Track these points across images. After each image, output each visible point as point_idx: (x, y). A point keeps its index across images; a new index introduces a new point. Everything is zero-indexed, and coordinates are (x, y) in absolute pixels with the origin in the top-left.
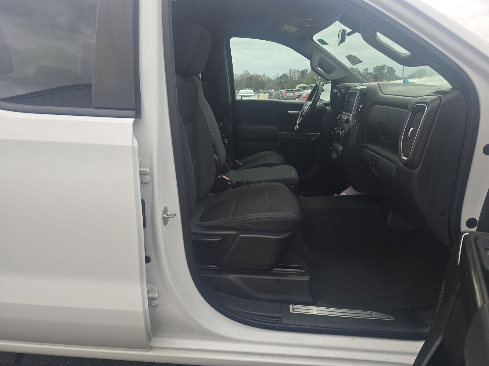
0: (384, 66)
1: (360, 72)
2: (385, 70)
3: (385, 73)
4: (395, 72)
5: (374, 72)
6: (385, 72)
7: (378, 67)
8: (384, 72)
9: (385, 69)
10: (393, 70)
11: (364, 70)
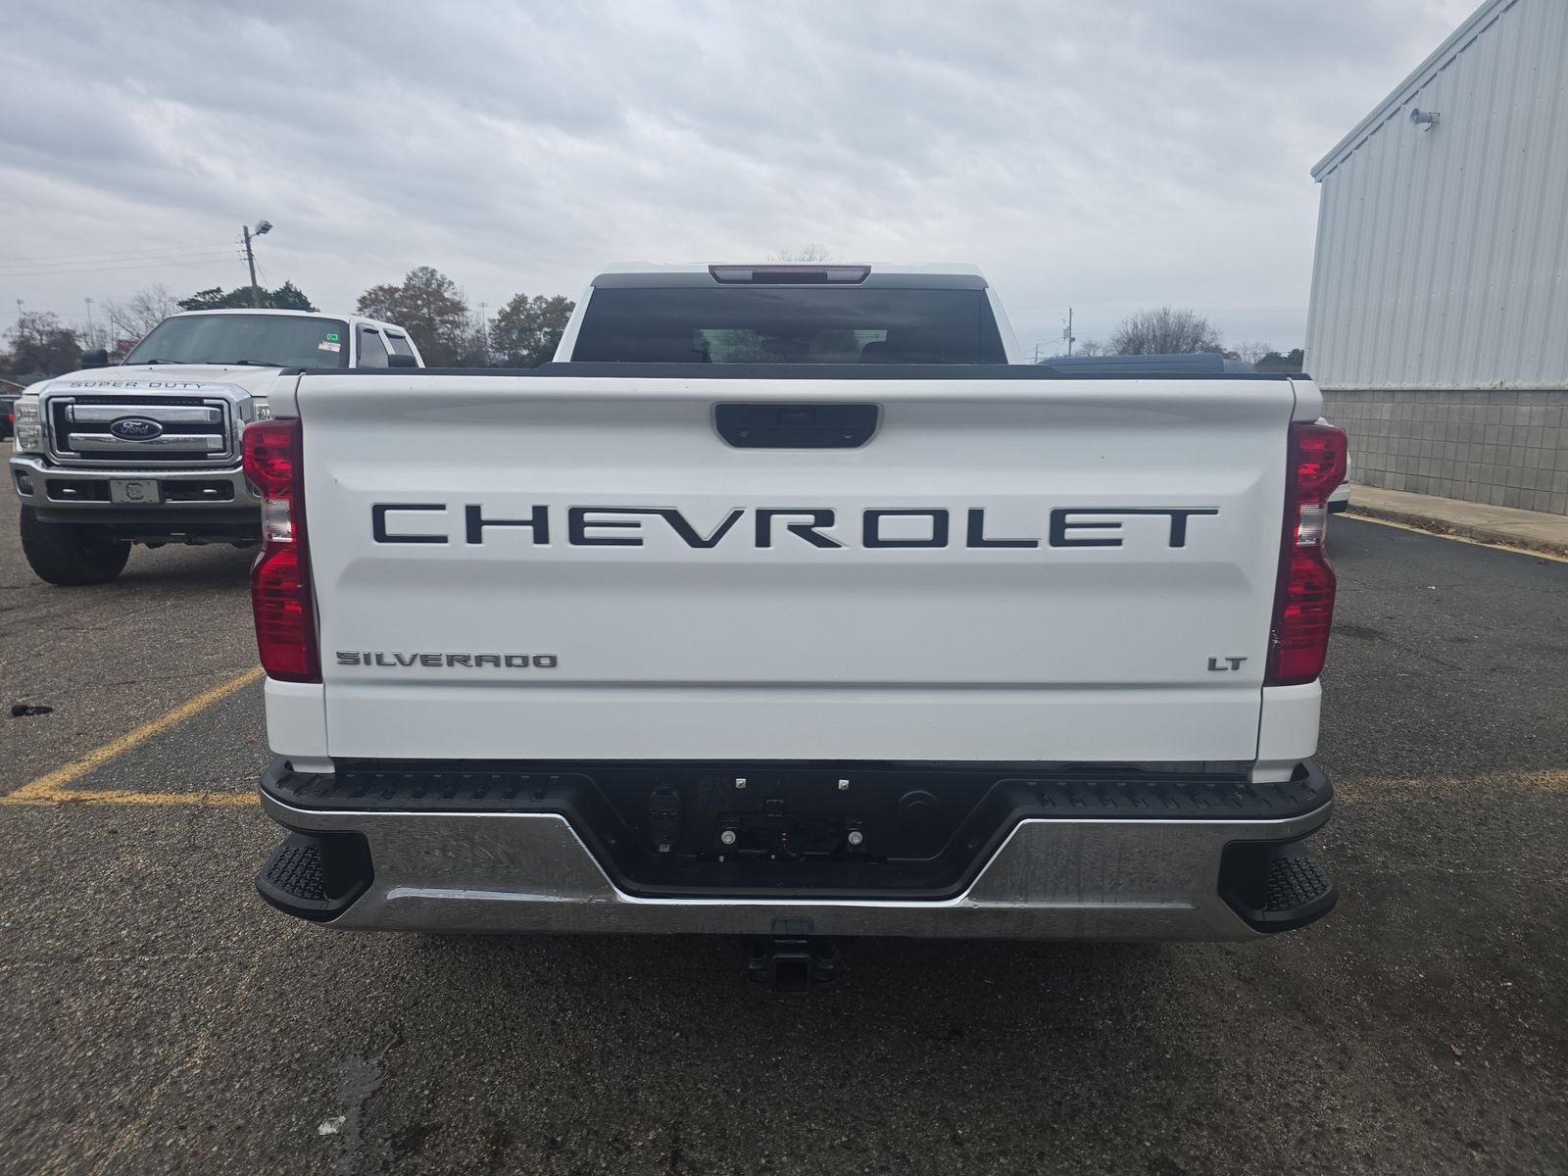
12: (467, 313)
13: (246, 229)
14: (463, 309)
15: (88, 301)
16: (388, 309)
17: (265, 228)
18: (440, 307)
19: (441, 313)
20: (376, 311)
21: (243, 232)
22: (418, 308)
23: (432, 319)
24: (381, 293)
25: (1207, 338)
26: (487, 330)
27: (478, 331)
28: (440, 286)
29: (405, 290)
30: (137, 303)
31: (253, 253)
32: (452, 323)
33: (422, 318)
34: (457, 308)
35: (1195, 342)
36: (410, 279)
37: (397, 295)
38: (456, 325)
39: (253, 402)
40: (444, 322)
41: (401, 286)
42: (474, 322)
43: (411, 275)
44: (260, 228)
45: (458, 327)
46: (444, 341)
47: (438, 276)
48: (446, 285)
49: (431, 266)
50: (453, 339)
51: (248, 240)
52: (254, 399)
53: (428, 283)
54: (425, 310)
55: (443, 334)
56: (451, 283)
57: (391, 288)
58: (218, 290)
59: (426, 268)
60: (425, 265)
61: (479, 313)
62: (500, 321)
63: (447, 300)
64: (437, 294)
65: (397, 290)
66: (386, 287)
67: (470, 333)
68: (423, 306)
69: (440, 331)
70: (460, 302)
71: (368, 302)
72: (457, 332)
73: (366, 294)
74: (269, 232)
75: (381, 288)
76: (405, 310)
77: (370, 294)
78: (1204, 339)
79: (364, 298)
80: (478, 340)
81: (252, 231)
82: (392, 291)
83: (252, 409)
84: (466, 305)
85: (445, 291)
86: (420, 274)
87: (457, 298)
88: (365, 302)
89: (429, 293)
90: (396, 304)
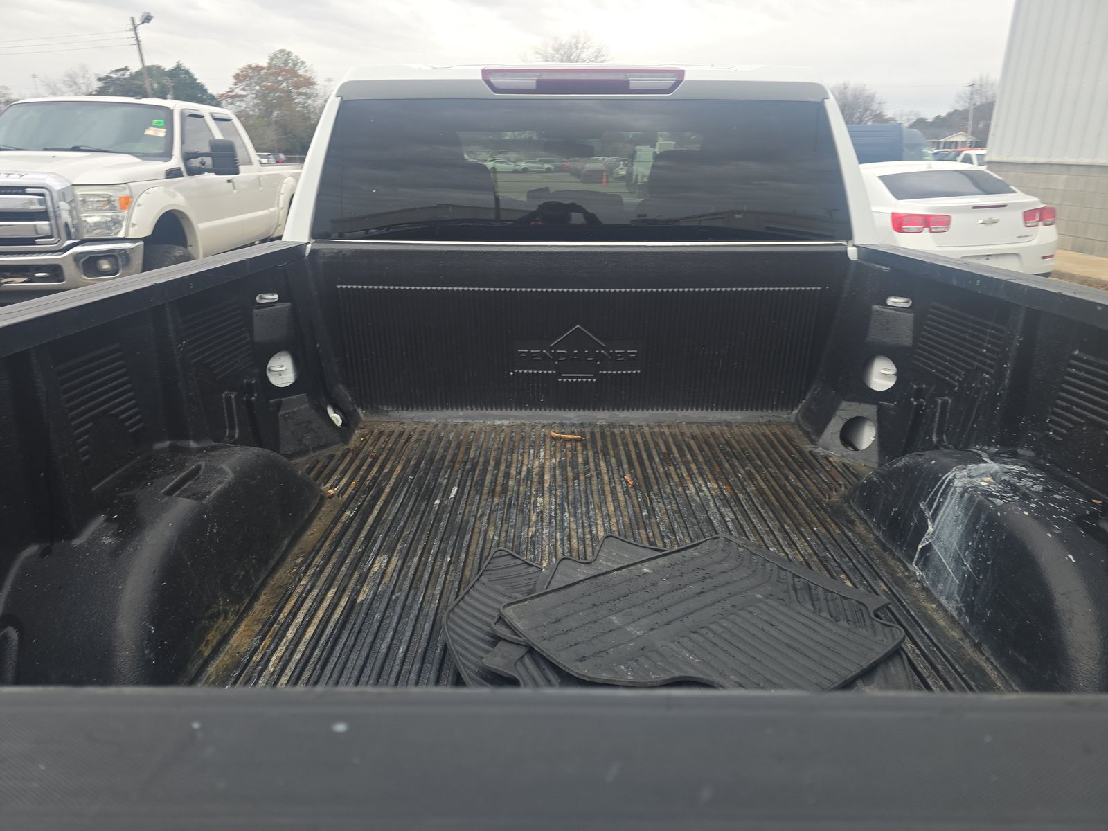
12: (316, 87)
13: (133, 19)
14: (313, 84)
15: (34, 76)
16: (257, 84)
17: (147, 19)
18: (295, 82)
19: (297, 86)
20: (248, 85)
21: (130, 22)
22: (279, 83)
23: (290, 92)
24: (251, 71)
25: (875, 107)
28: (295, 65)
29: (269, 68)
30: (67, 79)
31: (140, 39)
32: (305, 94)
33: (282, 91)
34: (309, 82)
35: (866, 110)
36: (272, 59)
37: (263, 72)
38: (308, 96)
39: (73, 191)
40: (300, 94)
41: (265, 65)
42: (321, 94)
43: (272, 56)
44: (143, 19)
45: (309, 98)
46: (301, 109)
47: (293, 57)
48: (299, 64)
49: (288, 49)
50: (307, 107)
51: (135, 28)
52: (76, 188)
53: (286, 63)
54: (284, 85)
55: (299, 103)
56: (303, 63)
57: (257, 67)
58: (126, 69)
59: (284, 51)
60: (283, 48)
61: (325, 86)
63: (300, 76)
64: (293, 72)
65: (262, 68)
66: (254, 66)
67: (319, 103)
68: (283, 81)
69: (297, 101)
70: (310, 78)
71: (241, 78)
72: (310, 102)
73: (239, 72)
74: (152, 21)
75: (250, 67)
76: (269, 84)
77: (242, 71)
78: (872, 108)
79: (238, 74)
81: (138, 21)
82: (259, 69)
83: (74, 195)
84: (315, 80)
85: (299, 69)
86: (279, 56)
87: (308, 75)
88: (239, 78)
89: (287, 71)
90: (262, 79)
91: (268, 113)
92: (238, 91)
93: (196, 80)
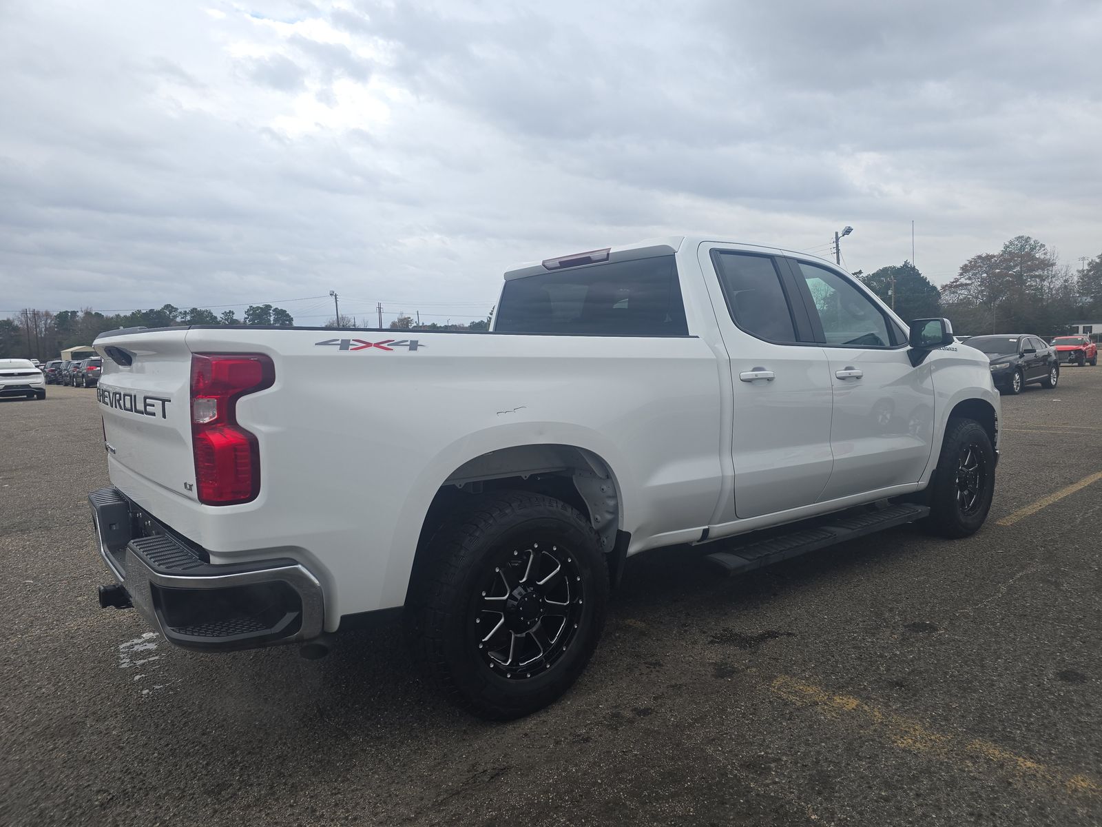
0: (268, 307)
1: (216, 318)
2: (270, 316)
3: (272, 322)
4: (292, 319)
5: (247, 318)
6: (272, 319)
7: (254, 308)
8: (270, 320)
9: (270, 313)
10: (288, 315)
11: (225, 313)
13: (837, 233)
16: (985, 272)
17: (847, 231)
18: (1031, 266)
19: (1031, 269)
20: (975, 274)
21: (834, 235)
22: (1010, 268)
24: (980, 261)
26: (1076, 279)
27: (1066, 281)
28: (1033, 249)
29: (1000, 256)
32: (1039, 276)
34: (1046, 264)
36: (1006, 247)
37: (993, 260)
38: (1042, 279)
41: (997, 253)
42: (1061, 274)
43: (1008, 243)
45: (1046, 279)
47: (1031, 242)
48: (1038, 248)
49: (1026, 235)
50: (1040, 289)
51: (837, 239)
53: (1022, 247)
54: (1016, 269)
55: (1030, 286)
56: (1043, 246)
57: (988, 256)
59: (1021, 237)
60: (1022, 235)
62: (1090, 271)
63: (1036, 259)
64: (1028, 256)
65: (994, 256)
66: (984, 255)
67: (1058, 283)
68: (1015, 266)
69: (1028, 284)
70: (1048, 260)
71: (968, 268)
72: (1045, 283)
73: (967, 263)
75: (979, 257)
76: (998, 271)
77: (971, 262)
79: (966, 265)
80: (1066, 288)
81: (840, 235)
82: (989, 257)
84: (1055, 262)
85: (1037, 253)
86: (1016, 242)
87: (1048, 257)
88: (965, 269)
89: (1022, 256)
90: (992, 267)
91: (992, 298)
92: (963, 281)
93: (920, 274)
